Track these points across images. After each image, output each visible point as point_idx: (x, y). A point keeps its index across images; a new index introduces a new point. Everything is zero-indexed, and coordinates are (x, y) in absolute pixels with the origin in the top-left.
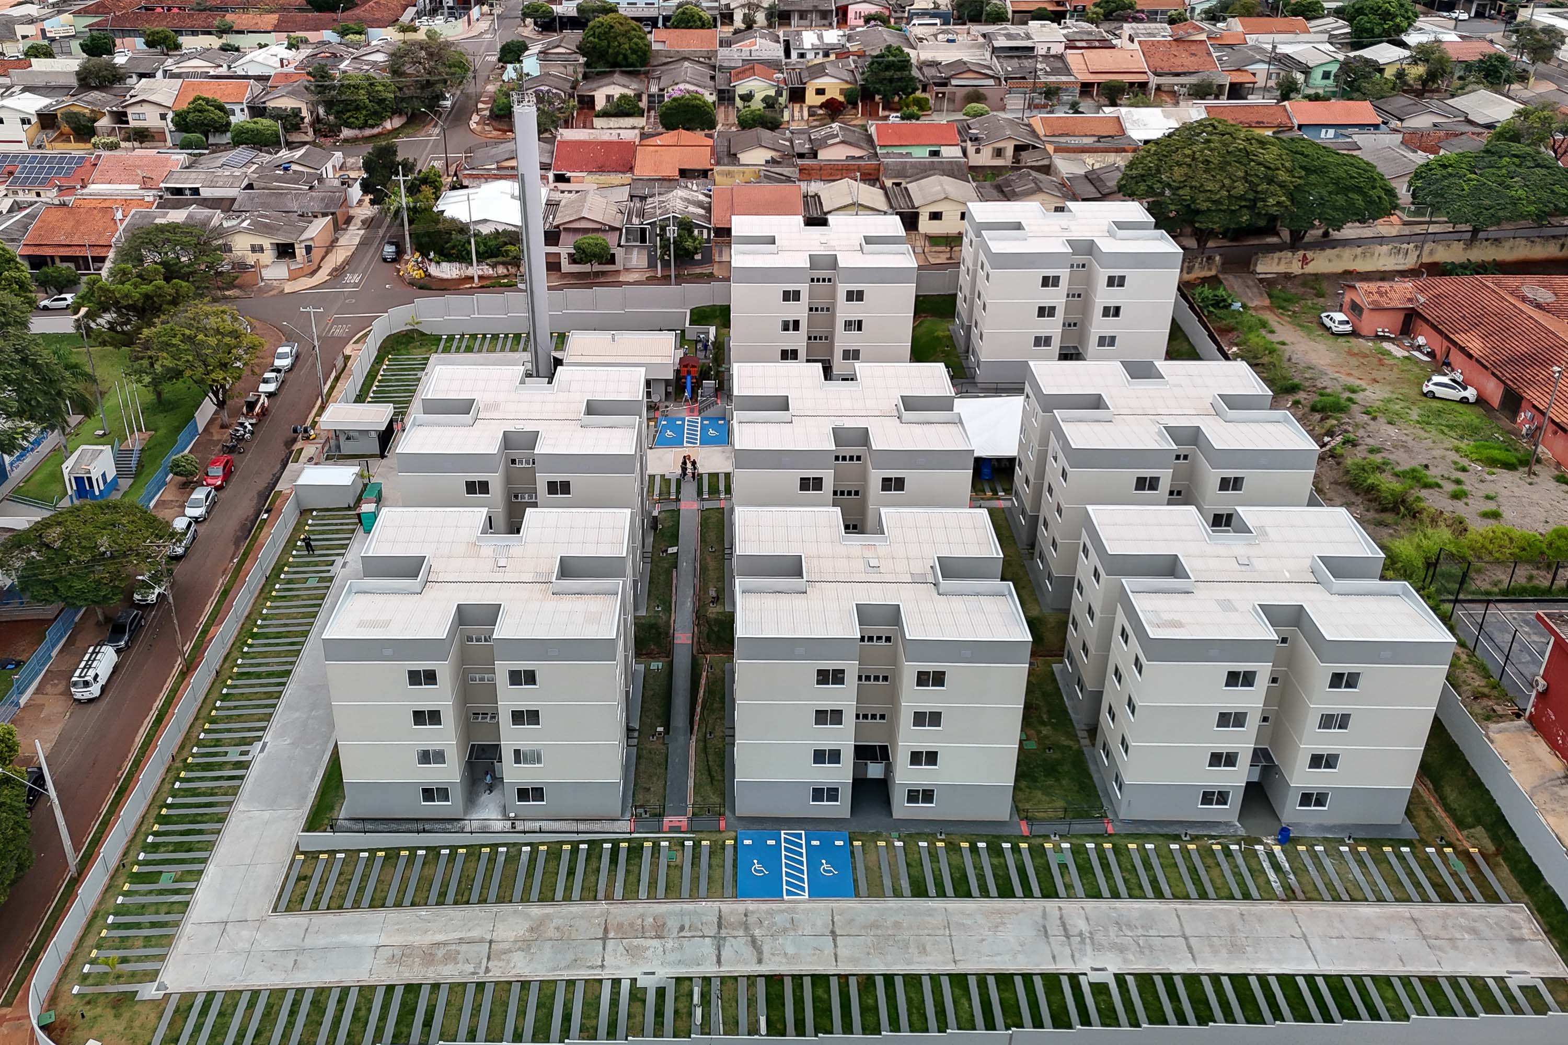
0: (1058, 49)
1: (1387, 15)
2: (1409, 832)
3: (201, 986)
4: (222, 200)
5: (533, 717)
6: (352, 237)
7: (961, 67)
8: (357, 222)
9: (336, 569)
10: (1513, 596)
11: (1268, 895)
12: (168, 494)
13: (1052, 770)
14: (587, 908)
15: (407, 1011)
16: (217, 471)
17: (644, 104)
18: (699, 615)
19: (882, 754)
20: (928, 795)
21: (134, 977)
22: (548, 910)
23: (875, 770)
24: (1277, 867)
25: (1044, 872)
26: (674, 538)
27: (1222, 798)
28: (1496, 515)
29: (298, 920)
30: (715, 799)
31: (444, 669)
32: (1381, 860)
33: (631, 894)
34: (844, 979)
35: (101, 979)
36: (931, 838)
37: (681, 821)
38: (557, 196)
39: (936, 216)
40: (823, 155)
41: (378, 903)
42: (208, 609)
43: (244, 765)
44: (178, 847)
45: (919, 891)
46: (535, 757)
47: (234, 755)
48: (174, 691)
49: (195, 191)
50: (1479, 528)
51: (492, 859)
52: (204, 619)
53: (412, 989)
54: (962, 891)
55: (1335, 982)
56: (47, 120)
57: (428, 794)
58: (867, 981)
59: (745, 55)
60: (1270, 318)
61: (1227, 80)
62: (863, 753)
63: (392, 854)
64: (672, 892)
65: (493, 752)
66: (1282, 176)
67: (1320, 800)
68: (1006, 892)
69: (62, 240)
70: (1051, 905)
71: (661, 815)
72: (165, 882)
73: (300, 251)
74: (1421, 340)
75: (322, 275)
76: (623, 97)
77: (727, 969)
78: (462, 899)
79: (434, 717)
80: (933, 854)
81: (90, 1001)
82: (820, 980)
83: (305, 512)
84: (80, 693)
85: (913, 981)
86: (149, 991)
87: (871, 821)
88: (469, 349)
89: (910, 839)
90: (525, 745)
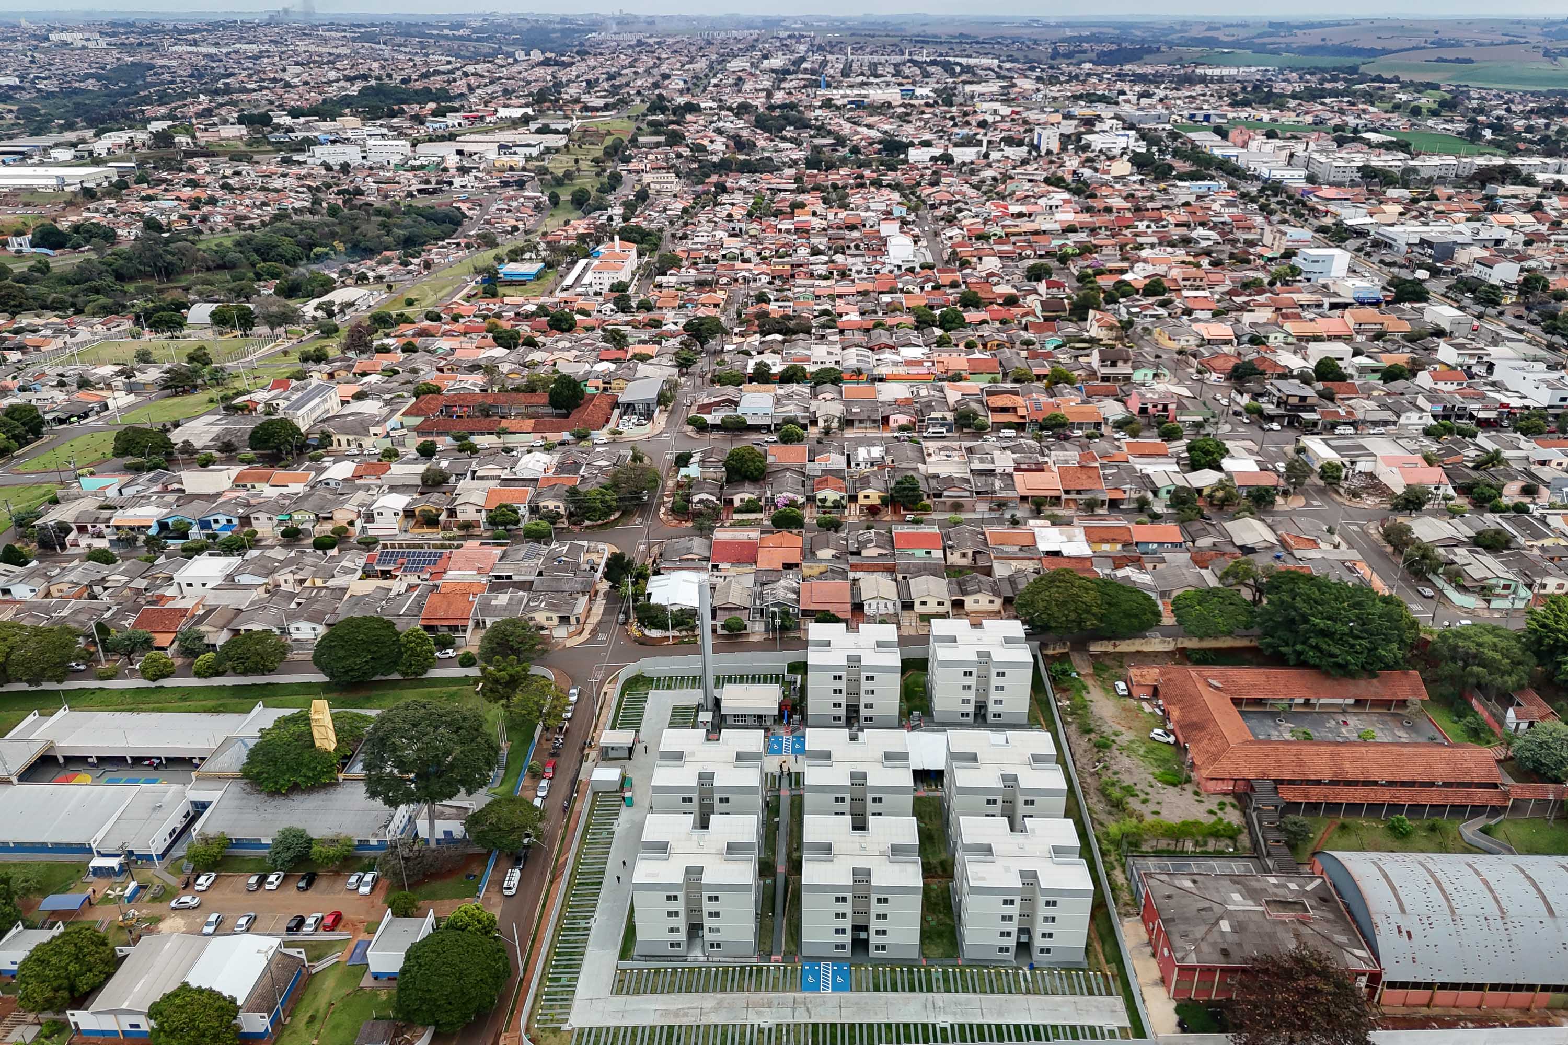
0: (1010, 470)
1: (1207, 453)
2: (1086, 966)
3: (587, 1025)
4: (524, 582)
5: (717, 914)
6: (600, 605)
7: (949, 481)
8: (601, 594)
9: (615, 827)
10: (1158, 854)
11: (1020, 991)
12: (526, 781)
13: (940, 935)
14: (740, 995)
15: (670, 1036)
16: (549, 770)
17: (762, 503)
18: (789, 856)
19: (865, 929)
20: (884, 948)
21: (558, 1021)
22: (724, 995)
23: (863, 935)
24: (1026, 980)
25: (929, 982)
26: (777, 814)
27: (1007, 950)
28: (1157, 813)
29: (621, 999)
30: (793, 948)
31: (681, 895)
32: (1069, 977)
33: (758, 989)
34: (843, 1025)
35: (545, 1022)
36: (884, 966)
37: (779, 958)
38: (714, 580)
39: (924, 603)
40: (865, 553)
41: (653, 992)
42: (556, 848)
43: (588, 929)
44: (566, 966)
45: (877, 989)
46: (717, 930)
47: (583, 924)
48: (548, 891)
49: (509, 577)
50: (1149, 819)
51: (700, 973)
52: (555, 853)
53: (671, 1027)
54: (894, 989)
55: (1036, 1028)
56: (409, 513)
57: (672, 945)
58: (852, 1026)
59: (823, 467)
60: (1090, 683)
61: (1107, 497)
62: (856, 928)
63: (657, 971)
64: (775, 988)
65: (700, 926)
66: (1095, 610)
67: (1048, 951)
68: (912, 990)
69: (441, 614)
70: (930, 995)
71: (770, 954)
72: (563, 982)
73: (573, 620)
74: (1160, 702)
75: (586, 635)
76: (750, 501)
77: (797, 1021)
78: (688, 991)
79: (676, 914)
80: (884, 973)
81: (543, 1030)
82: (834, 1025)
83: (596, 793)
84: (506, 892)
85: (870, 1026)
86: (565, 1027)
87: (860, 957)
88: (669, 687)
89: (875, 966)
90: (713, 926)
